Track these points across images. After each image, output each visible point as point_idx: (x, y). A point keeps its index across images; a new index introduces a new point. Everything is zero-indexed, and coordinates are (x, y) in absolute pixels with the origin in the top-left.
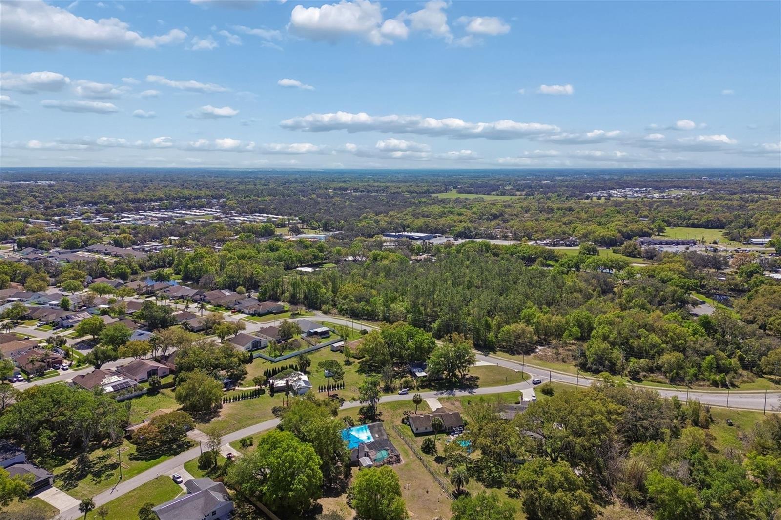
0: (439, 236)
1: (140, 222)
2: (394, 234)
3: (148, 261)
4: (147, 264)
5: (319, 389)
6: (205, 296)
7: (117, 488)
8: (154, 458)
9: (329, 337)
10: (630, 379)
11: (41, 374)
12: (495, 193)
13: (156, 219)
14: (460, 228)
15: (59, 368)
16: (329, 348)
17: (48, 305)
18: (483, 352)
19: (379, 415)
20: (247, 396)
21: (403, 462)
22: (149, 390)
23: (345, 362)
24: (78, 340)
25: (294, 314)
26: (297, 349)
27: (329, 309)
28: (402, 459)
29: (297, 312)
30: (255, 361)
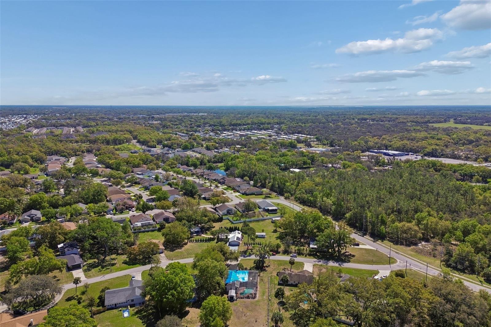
0: (411, 154)
1: (229, 137)
2: (376, 151)
3: (213, 158)
4: (213, 160)
5: (245, 244)
6: (225, 180)
7: (105, 276)
8: (133, 265)
9: (276, 213)
10: (484, 280)
11: (121, 212)
12: (487, 124)
13: (238, 135)
14: (429, 149)
15: (131, 210)
16: (270, 221)
17: (151, 178)
18: (374, 239)
19: (267, 267)
20: (203, 241)
21: (257, 299)
22: (159, 228)
23: (274, 230)
24: (150, 197)
25: (266, 197)
26: (251, 218)
27: (289, 196)
28: (257, 297)
29: (268, 196)
30: (224, 222)
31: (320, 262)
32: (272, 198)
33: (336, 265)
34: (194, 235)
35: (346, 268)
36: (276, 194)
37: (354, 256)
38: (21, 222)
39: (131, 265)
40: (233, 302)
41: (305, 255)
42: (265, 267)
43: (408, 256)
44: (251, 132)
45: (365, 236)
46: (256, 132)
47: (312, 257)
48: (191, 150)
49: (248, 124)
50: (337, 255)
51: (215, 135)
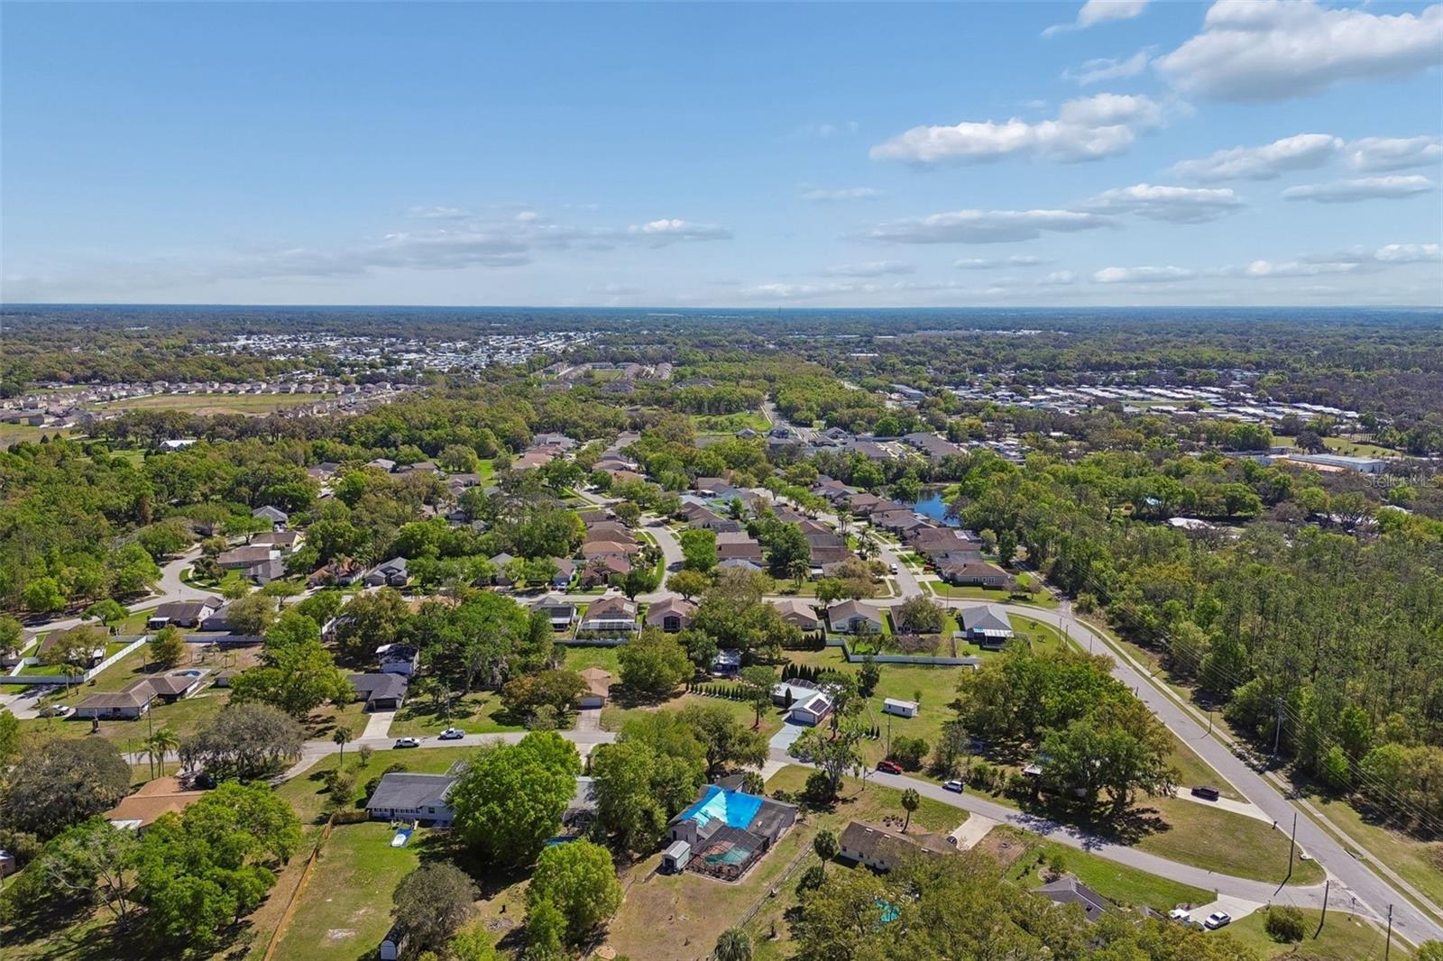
1: (1052, 405)
6: (918, 534)
11: (589, 587)
13: (1088, 399)
18: (1298, 788)
19: (845, 801)
21: (736, 883)
25: (1014, 597)
26: (908, 652)
27: (1090, 603)
28: (745, 878)
29: (1023, 594)
30: (827, 651)
31: (1027, 821)
32: (1035, 603)
33: (1076, 842)
34: (716, 674)
35: (1103, 860)
36: (1059, 591)
37: (1164, 828)
38: (365, 582)
39: (504, 724)
40: (669, 875)
41: (993, 792)
42: (837, 800)
43: (1386, 870)
44: (1142, 392)
45: (1268, 773)
46: (1157, 391)
47: (1013, 802)
48: (901, 439)
49: (1148, 365)
50: (1107, 813)
51: (1012, 397)
